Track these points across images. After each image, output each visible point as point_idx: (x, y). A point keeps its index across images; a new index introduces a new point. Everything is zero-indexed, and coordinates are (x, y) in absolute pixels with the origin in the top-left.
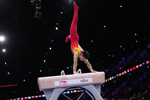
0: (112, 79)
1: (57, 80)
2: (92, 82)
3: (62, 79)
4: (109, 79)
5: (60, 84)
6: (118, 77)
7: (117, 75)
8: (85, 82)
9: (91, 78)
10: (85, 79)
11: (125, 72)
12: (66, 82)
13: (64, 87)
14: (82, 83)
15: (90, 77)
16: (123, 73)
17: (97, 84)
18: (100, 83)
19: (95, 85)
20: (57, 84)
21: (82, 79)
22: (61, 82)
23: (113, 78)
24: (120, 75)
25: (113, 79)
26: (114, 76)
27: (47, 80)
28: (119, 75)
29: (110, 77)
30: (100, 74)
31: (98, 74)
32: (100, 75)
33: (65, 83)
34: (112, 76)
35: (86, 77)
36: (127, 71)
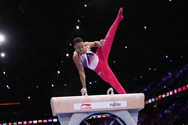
0: (152, 102)
1: (78, 102)
2: (126, 106)
3: (85, 101)
4: (148, 102)
5: (82, 107)
6: (160, 99)
7: (160, 96)
8: (117, 107)
9: (125, 102)
10: (117, 102)
11: (171, 93)
12: (91, 105)
13: (87, 113)
14: (112, 108)
15: (124, 99)
16: (168, 95)
17: (132, 110)
18: (137, 109)
19: (131, 111)
20: (77, 107)
21: (112, 103)
22: (83, 105)
23: (153, 100)
24: (164, 96)
25: (154, 102)
26: (155, 98)
27: (63, 101)
28: (162, 96)
29: (149, 99)
30: (138, 96)
31: (135, 96)
32: (137, 98)
33: (89, 107)
34: (153, 98)
35: (118, 99)
36: (173, 92)
